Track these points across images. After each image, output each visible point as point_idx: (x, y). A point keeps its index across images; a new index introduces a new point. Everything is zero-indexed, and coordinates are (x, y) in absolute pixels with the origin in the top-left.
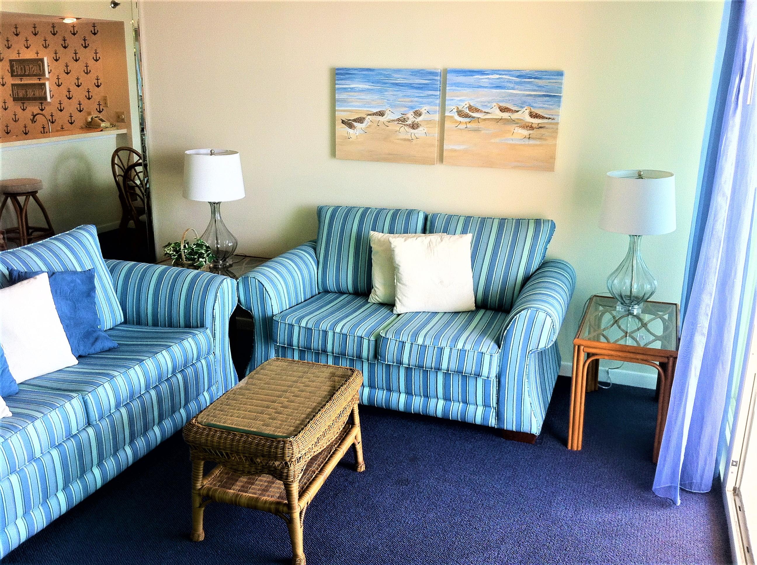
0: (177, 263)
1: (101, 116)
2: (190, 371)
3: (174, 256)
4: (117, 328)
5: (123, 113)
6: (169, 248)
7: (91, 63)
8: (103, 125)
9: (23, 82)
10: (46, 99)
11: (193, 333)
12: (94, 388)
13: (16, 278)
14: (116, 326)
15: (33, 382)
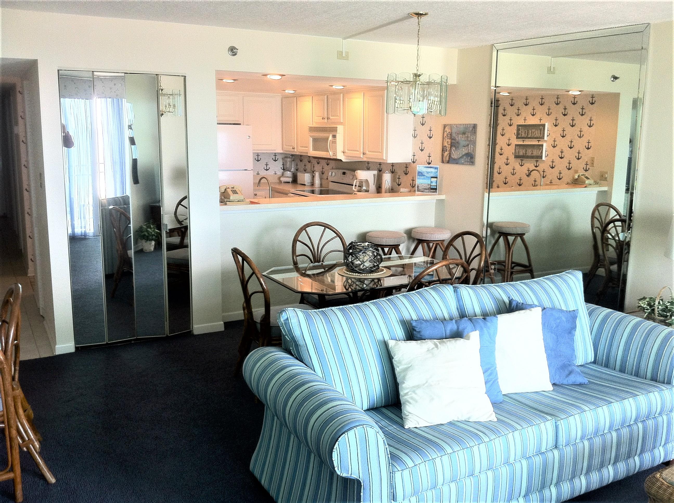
0: (648, 317)
1: (587, 174)
2: (650, 423)
3: (647, 309)
4: (587, 366)
5: (607, 173)
6: (644, 302)
7: (586, 129)
8: (587, 182)
9: (524, 143)
10: (541, 157)
11: (659, 387)
12: (566, 417)
13: (515, 307)
14: (586, 364)
15: (514, 396)
